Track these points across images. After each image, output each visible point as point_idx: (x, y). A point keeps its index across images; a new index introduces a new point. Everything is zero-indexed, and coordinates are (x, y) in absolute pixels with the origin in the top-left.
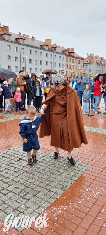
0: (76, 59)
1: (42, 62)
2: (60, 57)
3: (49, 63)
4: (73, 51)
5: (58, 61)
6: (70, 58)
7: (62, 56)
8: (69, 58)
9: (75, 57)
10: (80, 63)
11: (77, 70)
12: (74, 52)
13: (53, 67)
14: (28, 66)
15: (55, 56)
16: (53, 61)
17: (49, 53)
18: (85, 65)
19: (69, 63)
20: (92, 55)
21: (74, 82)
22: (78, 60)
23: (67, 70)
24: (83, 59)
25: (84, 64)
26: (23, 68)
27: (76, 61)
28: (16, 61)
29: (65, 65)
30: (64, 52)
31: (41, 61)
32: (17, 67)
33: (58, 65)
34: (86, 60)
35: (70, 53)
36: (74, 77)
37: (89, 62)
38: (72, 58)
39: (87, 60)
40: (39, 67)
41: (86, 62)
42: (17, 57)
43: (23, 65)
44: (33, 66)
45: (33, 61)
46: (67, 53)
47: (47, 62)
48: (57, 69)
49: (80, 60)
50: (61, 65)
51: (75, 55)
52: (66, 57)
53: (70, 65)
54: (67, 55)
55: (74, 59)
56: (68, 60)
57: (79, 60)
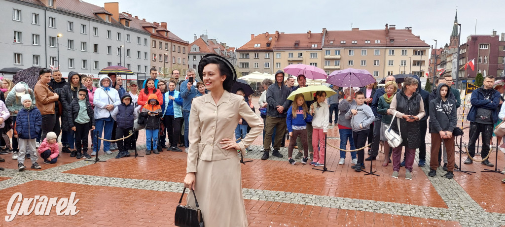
0: (173, 44)
1: (99, 48)
2: (138, 38)
3: (114, 50)
4: (166, 28)
5: (134, 46)
6: (161, 41)
7: (143, 37)
8: (158, 41)
9: (171, 41)
10: (182, 51)
11: (176, 65)
12: (168, 29)
13: (122, 57)
14: (65, 53)
15: (128, 35)
16: (123, 46)
17: (115, 31)
18: (191, 57)
19: (158, 51)
20: (203, 38)
21: (174, 90)
22: (177, 45)
23: (154, 64)
24: (187, 44)
25: (189, 53)
26: (53, 58)
27: (173, 47)
28: (35, 44)
29: (149, 56)
30: (148, 29)
31: (95, 46)
32: (36, 57)
33: (134, 54)
34: (192, 47)
35: (161, 33)
36: (172, 82)
37: (198, 51)
38: (164, 42)
39: (195, 46)
40: (91, 57)
41: (192, 51)
42: (37, 36)
43: (52, 52)
44: (77, 54)
45: (77, 45)
46: (153, 31)
47: (109, 47)
48: (133, 62)
49: (182, 46)
50: (142, 55)
51: (169, 36)
52: (152, 39)
53: (161, 55)
54: (153, 36)
55: (169, 43)
56: (155, 45)
57: (179, 45)
